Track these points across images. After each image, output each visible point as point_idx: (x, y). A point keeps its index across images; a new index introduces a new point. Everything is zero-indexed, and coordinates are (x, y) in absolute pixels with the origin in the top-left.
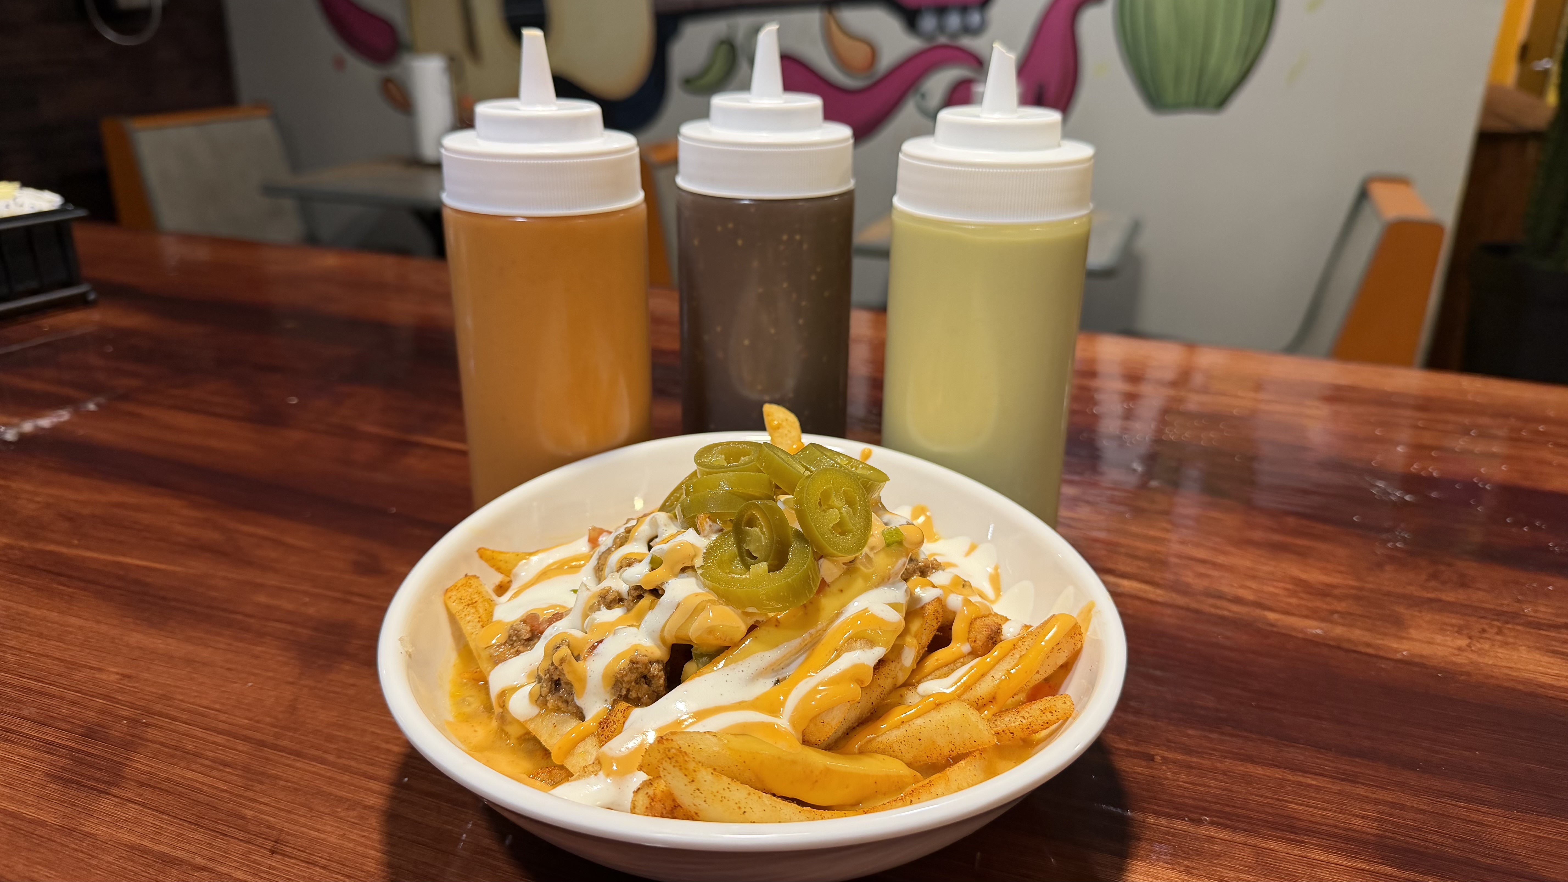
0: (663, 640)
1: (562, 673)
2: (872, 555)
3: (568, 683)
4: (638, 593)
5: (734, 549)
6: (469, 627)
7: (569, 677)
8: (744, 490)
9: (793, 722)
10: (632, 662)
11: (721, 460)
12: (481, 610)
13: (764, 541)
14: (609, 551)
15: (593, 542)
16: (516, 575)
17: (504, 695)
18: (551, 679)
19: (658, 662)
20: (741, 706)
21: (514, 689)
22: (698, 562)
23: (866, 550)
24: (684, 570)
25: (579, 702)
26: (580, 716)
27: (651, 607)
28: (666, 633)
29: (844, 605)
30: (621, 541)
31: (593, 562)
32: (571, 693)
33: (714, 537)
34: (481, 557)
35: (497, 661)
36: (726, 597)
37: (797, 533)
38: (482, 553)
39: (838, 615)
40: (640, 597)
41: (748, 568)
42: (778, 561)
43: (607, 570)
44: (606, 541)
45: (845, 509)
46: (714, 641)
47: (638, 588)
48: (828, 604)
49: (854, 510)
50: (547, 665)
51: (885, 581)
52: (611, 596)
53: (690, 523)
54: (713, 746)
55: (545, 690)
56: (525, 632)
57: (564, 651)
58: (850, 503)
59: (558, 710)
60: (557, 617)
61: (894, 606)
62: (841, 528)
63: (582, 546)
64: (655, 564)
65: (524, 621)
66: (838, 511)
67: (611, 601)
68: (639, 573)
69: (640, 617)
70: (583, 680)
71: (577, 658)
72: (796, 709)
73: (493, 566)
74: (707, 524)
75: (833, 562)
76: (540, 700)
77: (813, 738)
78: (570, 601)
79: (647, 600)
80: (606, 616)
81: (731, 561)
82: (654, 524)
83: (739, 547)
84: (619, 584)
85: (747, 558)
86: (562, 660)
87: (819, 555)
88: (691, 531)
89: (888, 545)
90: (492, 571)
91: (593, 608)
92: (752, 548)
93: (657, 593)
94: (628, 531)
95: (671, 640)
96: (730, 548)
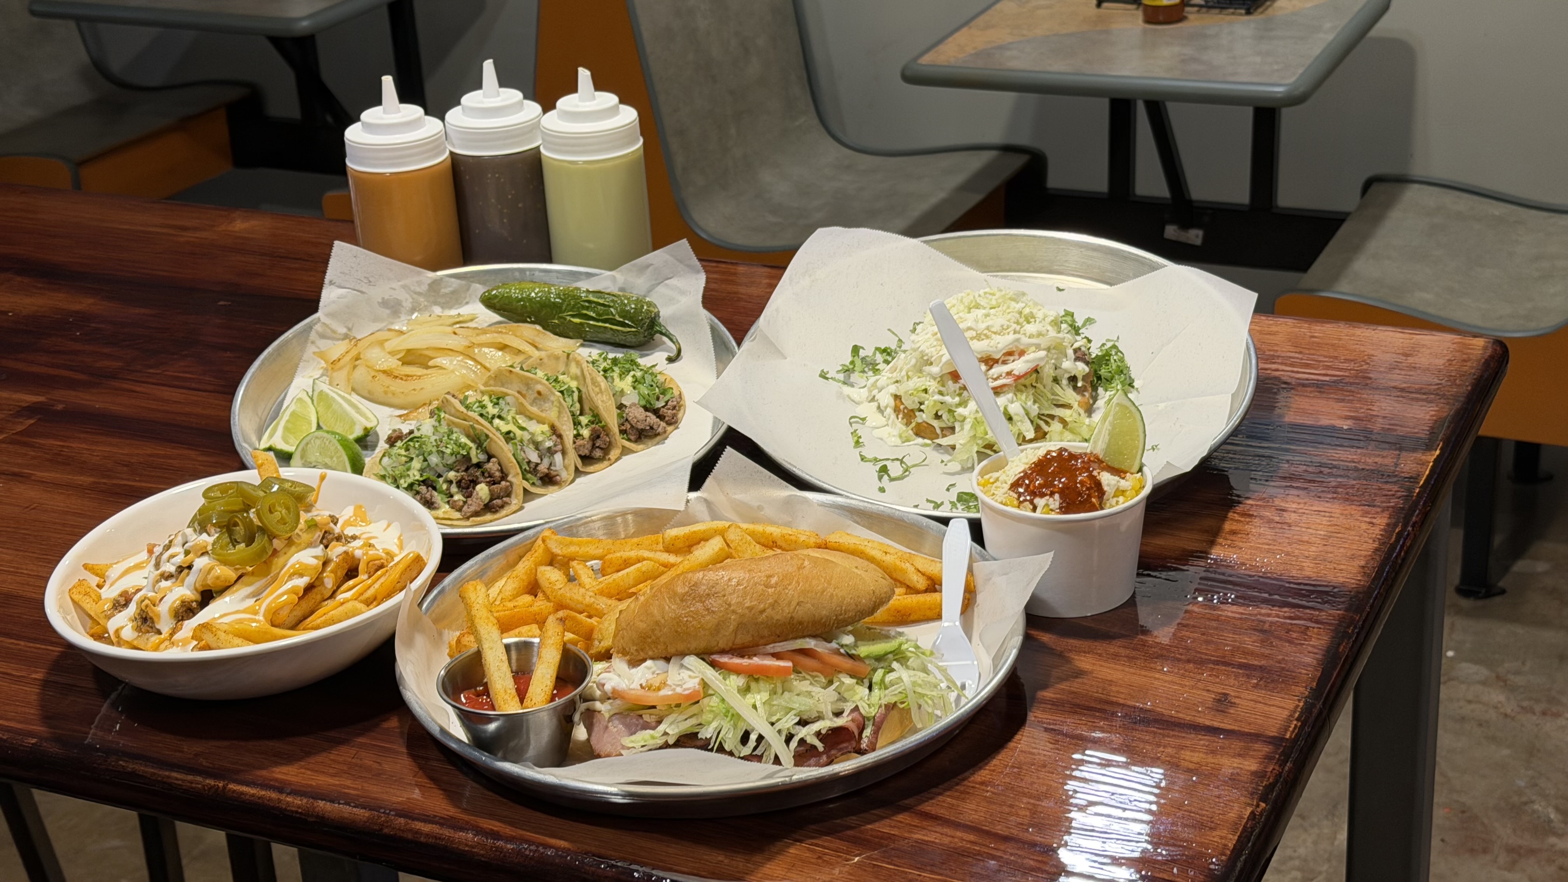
0: (196, 589)
1: (147, 613)
2: (300, 533)
3: (151, 618)
4: (180, 569)
5: (228, 540)
6: (88, 605)
7: (151, 614)
8: (229, 508)
9: (264, 616)
10: (183, 602)
11: (218, 494)
12: (93, 596)
13: (242, 532)
14: (161, 554)
15: (150, 552)
16: (108, 577)
17: (117, 632)
18: (142, 618)
19: (196, 601)
20: (237, 612)
21: (122, 627)
22: (209, 548)
23: (297, 531)
24: (203, 554)
25: (158, 627)
26: (159, 632)
27: (188, 574)
28: (197, 585)
29: (287, 560)
30: (168, 547)
31: (153, 562)
32: (153, 622)
33: (217, 535)
34: (86, 569)
35: (109, 617)
36: (224, 562)
37: (258, 527)
38: (86, 566)
39: (285, 566)
40: (181, 572)
41: (234, 546)
42: (250, 541)
43: (162, 563)
44: (158, 550)
45: (284, 511)
46: (221, 584)
47: (180, 567)
48: (278, 561)
49: (289, 512)
50: (138, 611)
51: (310, 545)
52: (166, 575)
53: (203, 529)
54: (226, 627)
55: (139, 623)
56: (122, 601)
57: (147, 602)
58: (288, 509)
59: (148, 632)
60: (139, 590)
61: (316, 557)
62: (283, 521)
63: (144, 555)
64: (187, 553)
65: (121, 595)
66: (280, 512)
67: (168, 577)
68: (180, 559)
69: (183, 581)
70: (159, 616)
71: (154, 605)
72: (265, 611)
73: (93, 573)
74: (212, 530)
75: (279, 539)
76: (138, 629)
77: (277, 623)
78: (144, 583)
79: (186, 571)
80: (164, 584)
81: (227, 545)
82: (184, 535)
83: (231, 538)
84: (170, 568)
85: (234, 542)
86: (147, 606)
87: (272, 537)
88: (205, 535)
89: (309, 527)
90: (94, 577)
91: (158, 581)
92: (236, 537)
93: (190, 567)
94: (171, 542)
95: (201, 589)
96: (226, 539)
